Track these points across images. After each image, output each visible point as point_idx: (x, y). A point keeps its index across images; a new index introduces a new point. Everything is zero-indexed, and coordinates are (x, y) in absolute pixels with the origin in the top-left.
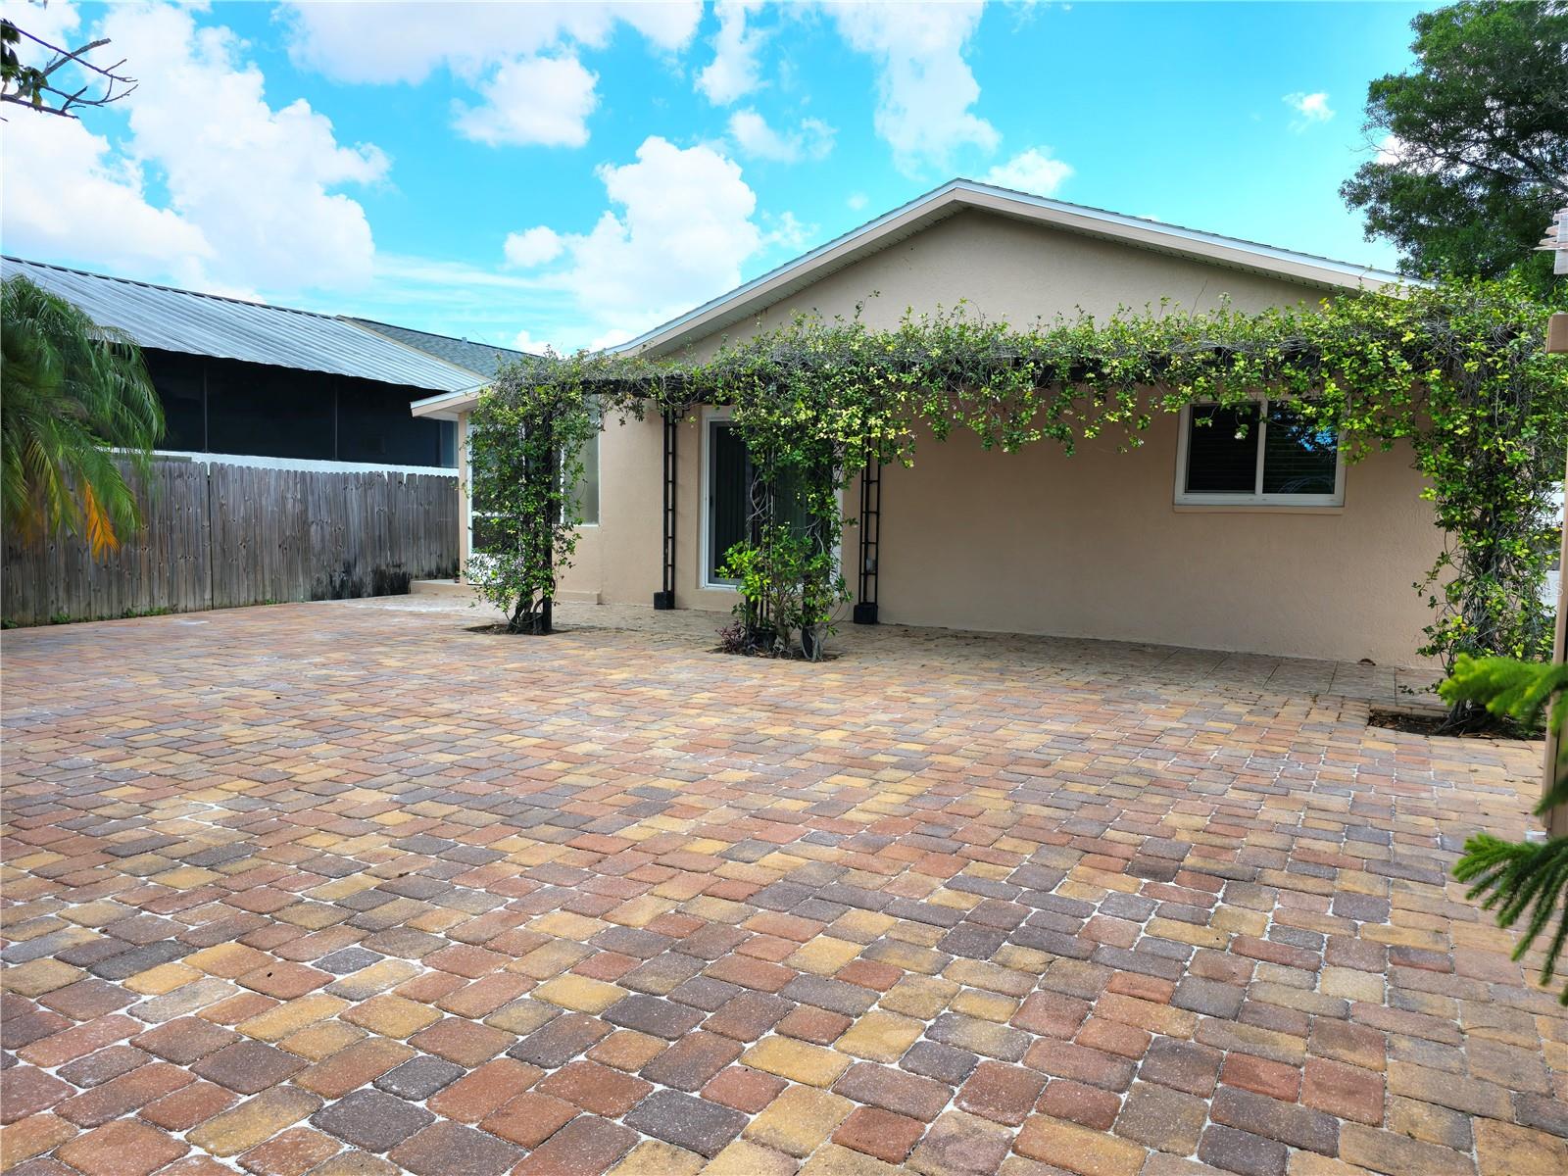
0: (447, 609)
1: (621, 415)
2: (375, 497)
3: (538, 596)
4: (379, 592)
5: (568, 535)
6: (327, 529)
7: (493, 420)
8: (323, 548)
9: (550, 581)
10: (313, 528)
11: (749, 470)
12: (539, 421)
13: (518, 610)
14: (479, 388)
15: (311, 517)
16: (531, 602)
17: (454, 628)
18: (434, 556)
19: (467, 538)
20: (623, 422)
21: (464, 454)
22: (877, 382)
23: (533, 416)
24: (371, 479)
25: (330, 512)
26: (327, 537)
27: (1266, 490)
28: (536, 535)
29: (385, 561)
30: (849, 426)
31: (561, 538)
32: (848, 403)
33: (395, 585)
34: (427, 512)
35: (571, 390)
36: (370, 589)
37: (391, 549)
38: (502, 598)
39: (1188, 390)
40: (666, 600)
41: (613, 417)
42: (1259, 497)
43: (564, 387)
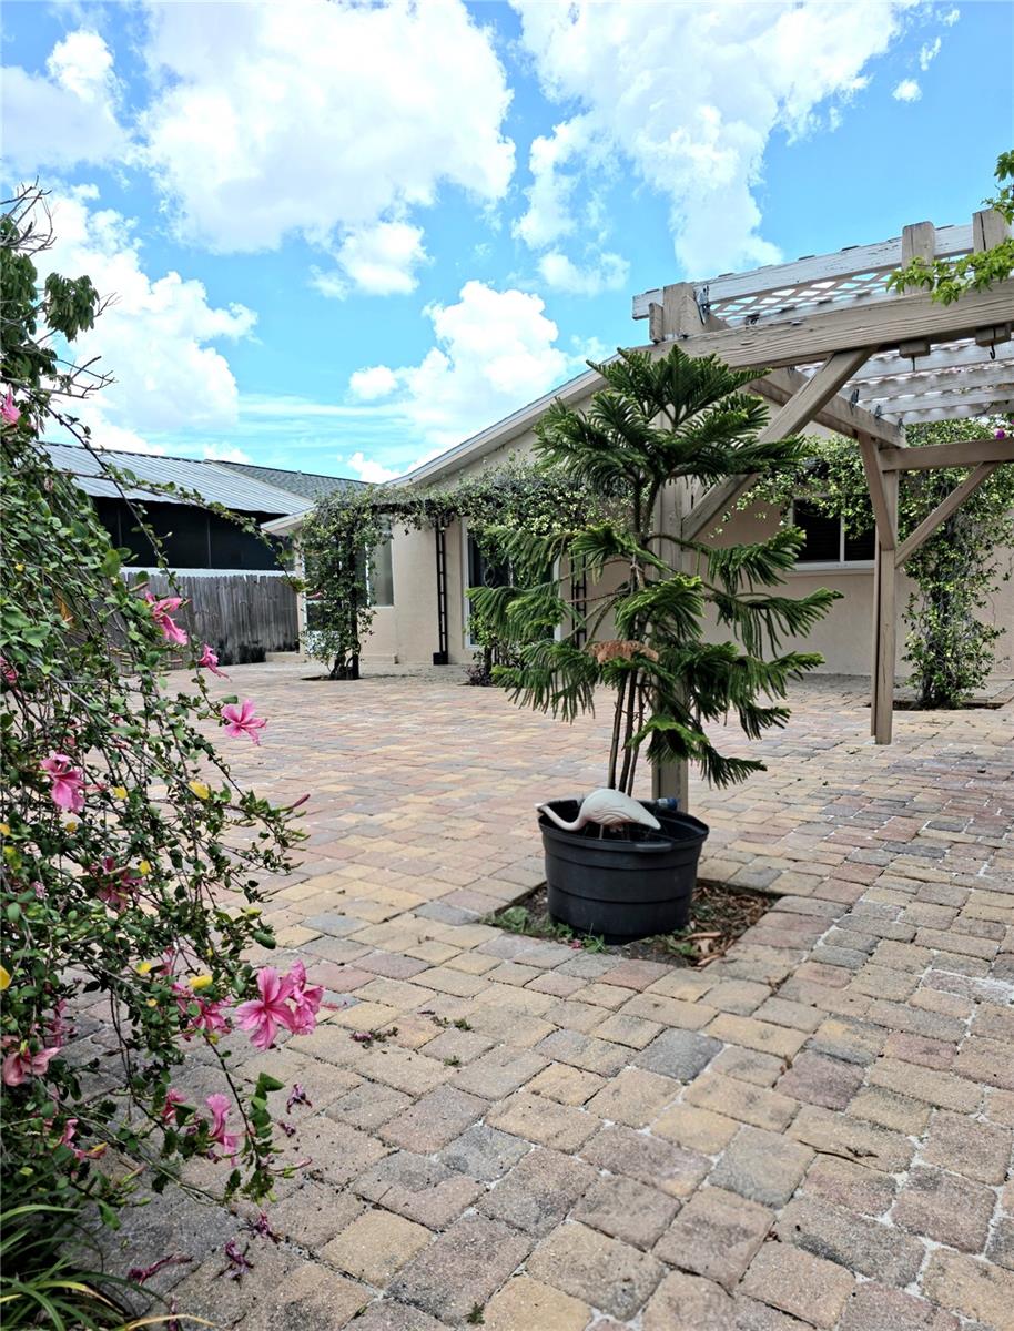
0: (290, 669)
1: (405, 527)
2: (238, 593)
3: (349, 654)
4: (243, 661)
5: (368, 612)
6: (206, 617)
7: (314, 535)
8: (204, 630)
9: (356, 644)
10: (197, 616)
11: (483, 561)
12: (344, 534)
13: (336, 664)
14: (303, 514)
15: (195, 610)
16: (344, 658)
17: (294, 679)
18: (281, 635)
19: (303, 618)
20: (407, 532)
21: (298, 560)
22: (559, 498)
23: (340, 532)
24: (234, 582)
25: (208, 606)
26: (207, 621)
27: (847, 559)
28: (346, 613)
29: (247, 639)
30: (540, 529)
31: (362, 615)
32: (541, 513)
33: (255, 656)
34: (275, 603)
35: (364, 512)
36: (237, 660)
37: (251, 630)
38: (324, 656)
39: (750, 495)
40: (441, 658)
41: (398, 529)
42: (842, 564)
43: (359, 510)
